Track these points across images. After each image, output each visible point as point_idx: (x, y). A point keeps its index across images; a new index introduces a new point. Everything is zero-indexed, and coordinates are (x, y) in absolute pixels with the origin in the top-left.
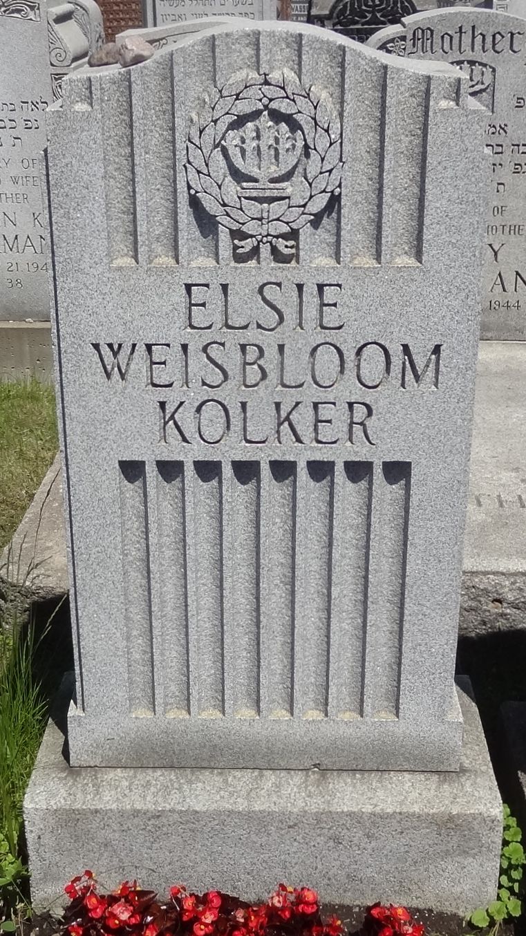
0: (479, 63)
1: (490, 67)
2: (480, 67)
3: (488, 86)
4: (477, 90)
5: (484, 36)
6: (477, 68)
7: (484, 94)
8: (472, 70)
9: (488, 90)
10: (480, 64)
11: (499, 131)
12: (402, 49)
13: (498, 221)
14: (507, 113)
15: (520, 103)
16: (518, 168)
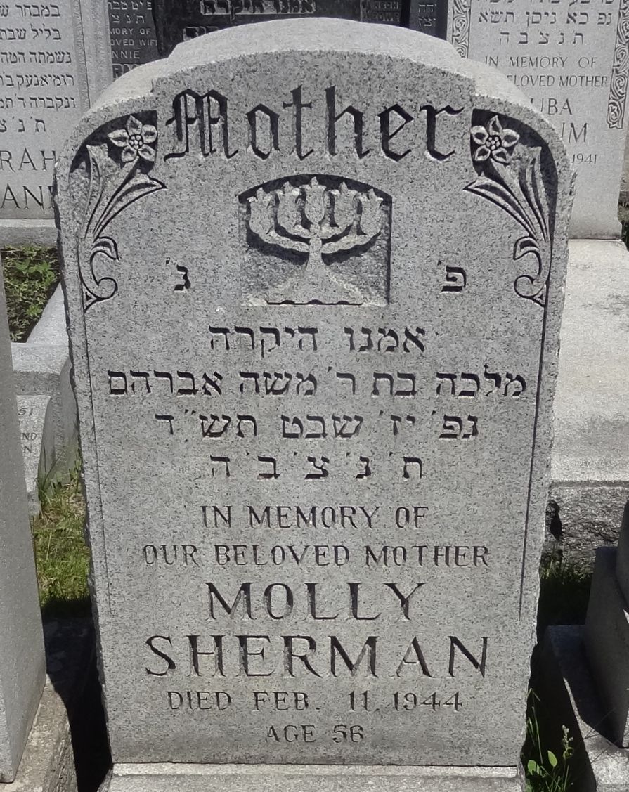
0: (347, 181)
1: (379, 193)
2: (353, 192)
3: (375, 237)
4: (347, 247)
5: (358, 116)
6: (345, 196)
7: (365, 256)
8: (332, 200)
9: (375, 248)
10: (353, 184)
11: (405, 344)
12: (149, 144)
13: (409, 536)
14: (421, 302)
15: (454, 279)
16: (452, 426)
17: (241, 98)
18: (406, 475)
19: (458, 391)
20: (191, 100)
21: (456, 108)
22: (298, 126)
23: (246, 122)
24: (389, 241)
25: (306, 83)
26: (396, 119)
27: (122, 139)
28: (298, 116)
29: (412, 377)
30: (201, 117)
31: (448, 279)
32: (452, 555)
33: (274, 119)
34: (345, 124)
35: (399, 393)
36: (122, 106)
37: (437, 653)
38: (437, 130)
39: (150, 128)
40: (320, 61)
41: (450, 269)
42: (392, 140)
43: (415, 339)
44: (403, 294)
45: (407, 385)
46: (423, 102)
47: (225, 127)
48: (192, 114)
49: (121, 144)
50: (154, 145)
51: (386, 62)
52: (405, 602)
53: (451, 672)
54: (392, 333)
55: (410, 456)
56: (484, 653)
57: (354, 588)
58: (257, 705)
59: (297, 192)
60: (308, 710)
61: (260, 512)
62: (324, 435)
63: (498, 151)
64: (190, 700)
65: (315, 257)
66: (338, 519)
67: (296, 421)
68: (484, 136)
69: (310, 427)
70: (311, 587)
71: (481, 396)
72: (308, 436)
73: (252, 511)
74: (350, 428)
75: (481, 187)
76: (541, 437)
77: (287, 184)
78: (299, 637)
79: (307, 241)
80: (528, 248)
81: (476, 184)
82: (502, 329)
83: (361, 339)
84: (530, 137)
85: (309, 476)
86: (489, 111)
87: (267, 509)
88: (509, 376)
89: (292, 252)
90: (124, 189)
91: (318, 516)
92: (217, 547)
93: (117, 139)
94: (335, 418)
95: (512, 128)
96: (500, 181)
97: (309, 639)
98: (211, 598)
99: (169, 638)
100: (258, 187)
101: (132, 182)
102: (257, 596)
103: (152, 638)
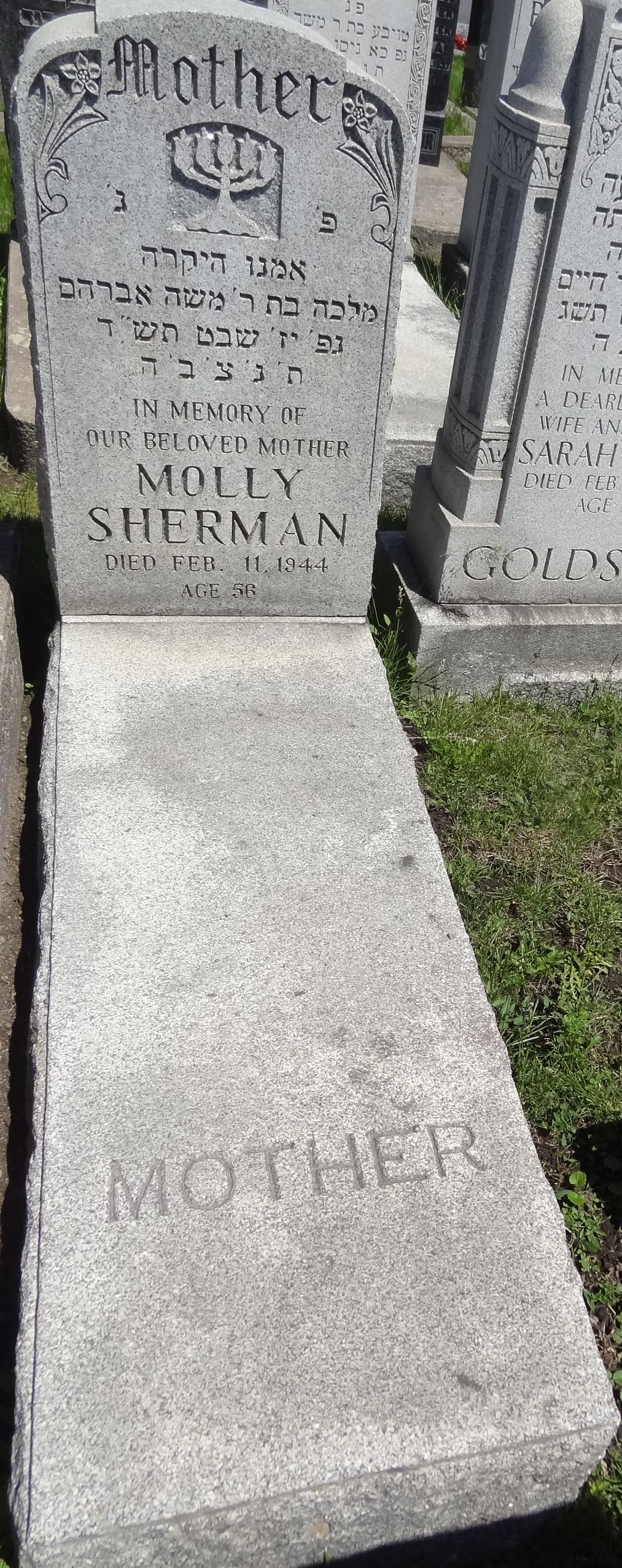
0: (251, 132)
1: (274, 145)
2: (254, 142)
3: (270, 182)
4: (249, 188)
5: (259, 76)
6: (248, 144)
7: (262, 197)
8: (238, 146)
9: (270, 191)
10: (255, 135)
11: (291, 274)
12: (94, 80)
13: (290, 431)
14: (303, 240)
15: (328, 223)
16: (325, 344)
17: (170, 48)
18: (290, 382)
19: (329, 315)
20: (129, 45)
21: (332, 81)
22: (213, 80)
23: (172, 71)
24: (280, 186)
25: (220, 44)
26: (287, 82)
27: (72, 72)
28: (213, 71)
29: (295, 301)
30: (136, 61)
31: (324, 222)
32: (322, 448)
33: (195, 70)
34: (249, 81)
35: (286, 313)
36: (72, 42)
37: (310, 525)
38: (318, 97)
39: (95, 66)
40: (231, 25)
41: (325, 214)
42: (285, 101)
43: (298, 270)
44: (290, 232)
45: (292, 307)
46: (308, 72)
47: (155, 74)
48: (130, 58)
49: (71, 77)
50: (98, 81)
51: (281, 34)
52: (287, 485)
53: (320, 542)
54: (282, 264)
55: (293, 365)
56: (344, 527)
57: (250, 471)
58: (175, 567)
59: (211, 136)
60: (215, 571)
61: (180, 406)
62: (230, 344)
63: (362, 120)
64: (123, 562)
65: (225, 194)
66: (239, 415)
67: (209, 331)
68: (352, 106)
69: (220, 337)
70: (218, 470)
71: (345, 320)
72: (218, 344)
73: (173, 405)
74: (249, 341)
75: (349, 148)
76: (387, 356)
77: (204, 128)
78: (208, 511)
79: (218, 179)
80: (382, 203)
81: (346, 145)
82: (362, 267)
83: (258, 266)
84: (385, 112)
85: (218, 378)
86: (355, 86)
87: (185, 404)
88: (366, 305)
89: (207, 188)
90: (73, 118)
91: (224, 412)
92: (146, 434)
93: (68, 72)
94: (238, 331)
95: (372, 102)
96: (363, 145)
97: (216, 513)
98: (141, 477)
99: (106, 510)
100: (180, 129)
101: (80, 112)
102: (176, 476)
103: (93, 509)
